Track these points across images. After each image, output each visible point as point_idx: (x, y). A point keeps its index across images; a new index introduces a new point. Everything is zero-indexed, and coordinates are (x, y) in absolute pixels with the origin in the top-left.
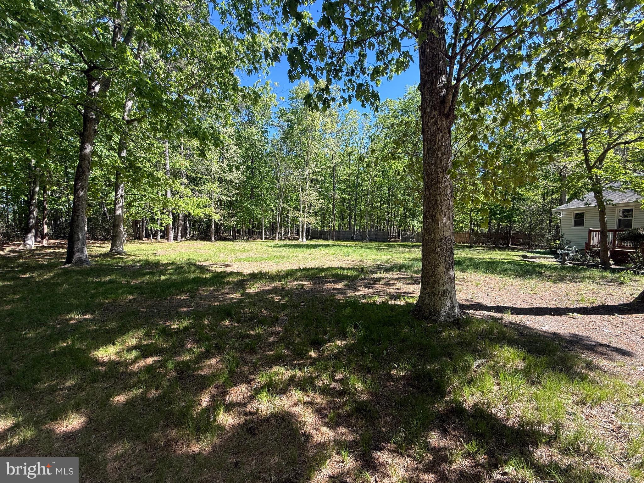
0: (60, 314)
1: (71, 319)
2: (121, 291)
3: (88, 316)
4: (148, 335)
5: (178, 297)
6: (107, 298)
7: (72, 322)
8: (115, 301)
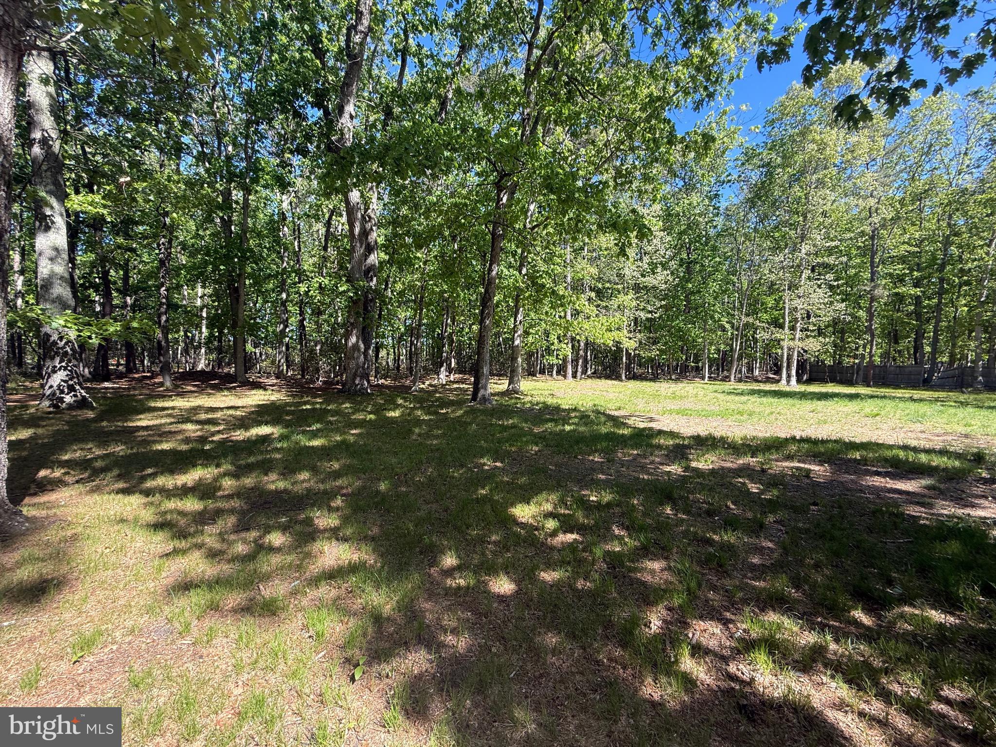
0: (475, 456)
1: (484, 464)
2: (524, 439)
3: (498, 464)
4: (562, 502)
5: (591, 458)
6: (513, 446)
7: (486, 468)
8: (520, 449)
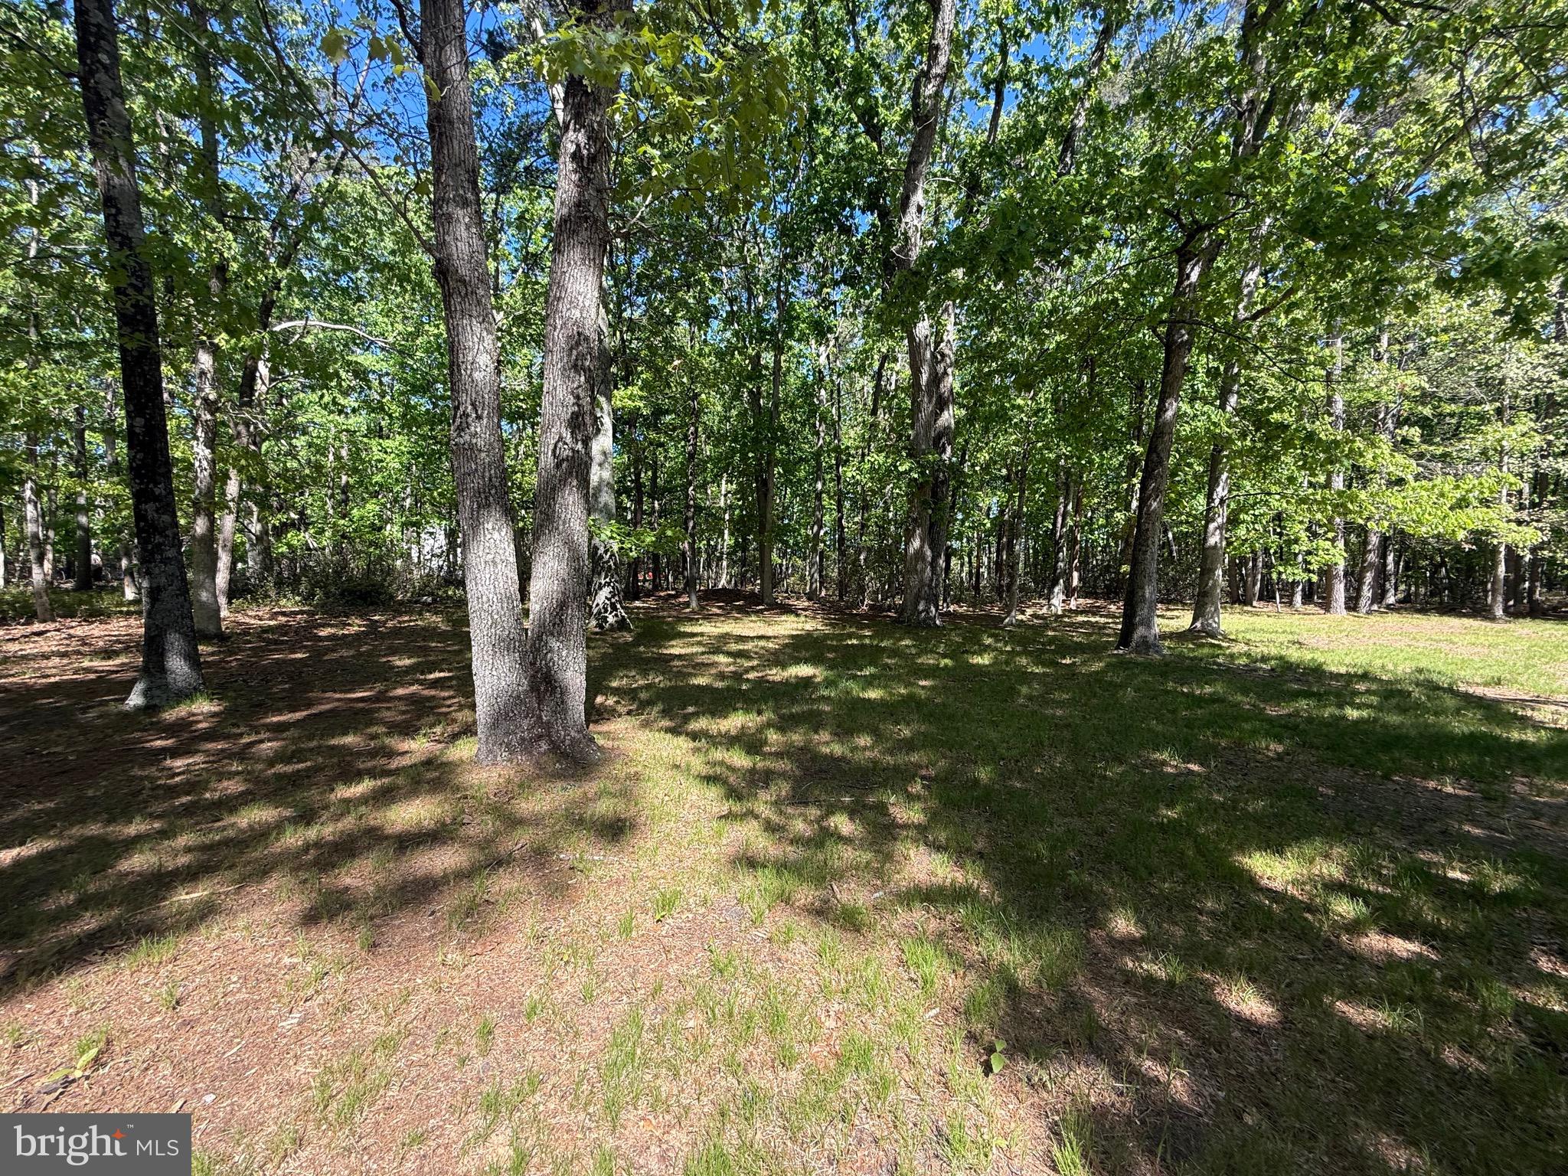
0: (1142, 746)
1: (1164, 763)
2: (1247, 726)
3: (1194, 767)
6: (1223, 736)
7: (1170, 770)
8: (1239, 744)
